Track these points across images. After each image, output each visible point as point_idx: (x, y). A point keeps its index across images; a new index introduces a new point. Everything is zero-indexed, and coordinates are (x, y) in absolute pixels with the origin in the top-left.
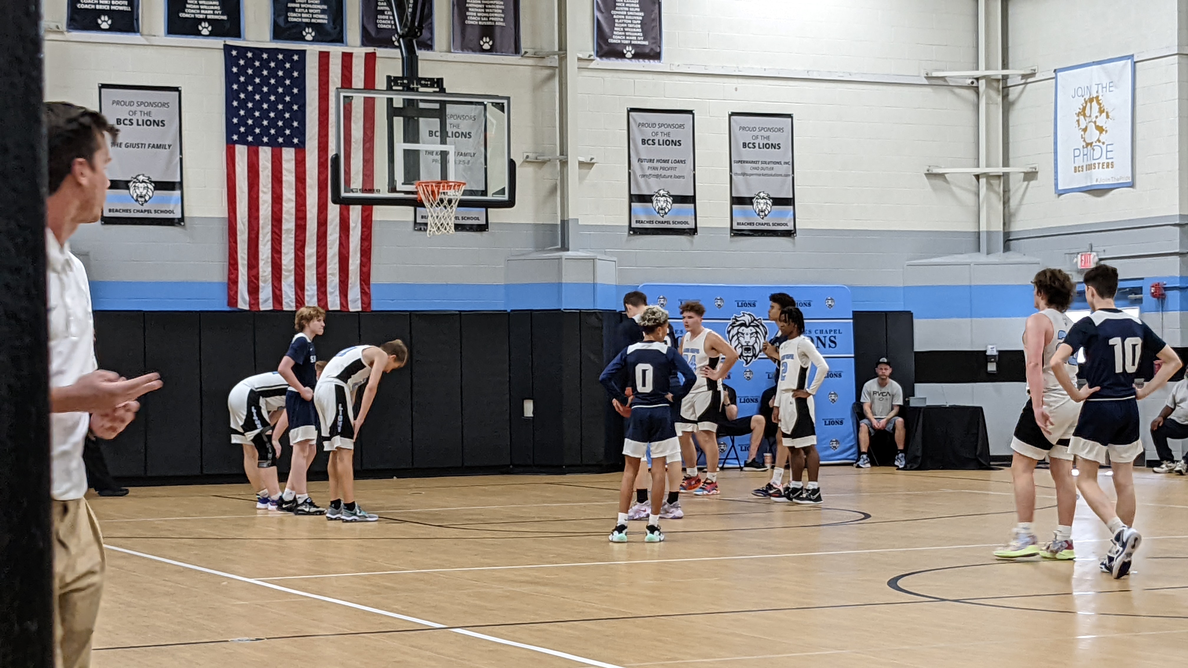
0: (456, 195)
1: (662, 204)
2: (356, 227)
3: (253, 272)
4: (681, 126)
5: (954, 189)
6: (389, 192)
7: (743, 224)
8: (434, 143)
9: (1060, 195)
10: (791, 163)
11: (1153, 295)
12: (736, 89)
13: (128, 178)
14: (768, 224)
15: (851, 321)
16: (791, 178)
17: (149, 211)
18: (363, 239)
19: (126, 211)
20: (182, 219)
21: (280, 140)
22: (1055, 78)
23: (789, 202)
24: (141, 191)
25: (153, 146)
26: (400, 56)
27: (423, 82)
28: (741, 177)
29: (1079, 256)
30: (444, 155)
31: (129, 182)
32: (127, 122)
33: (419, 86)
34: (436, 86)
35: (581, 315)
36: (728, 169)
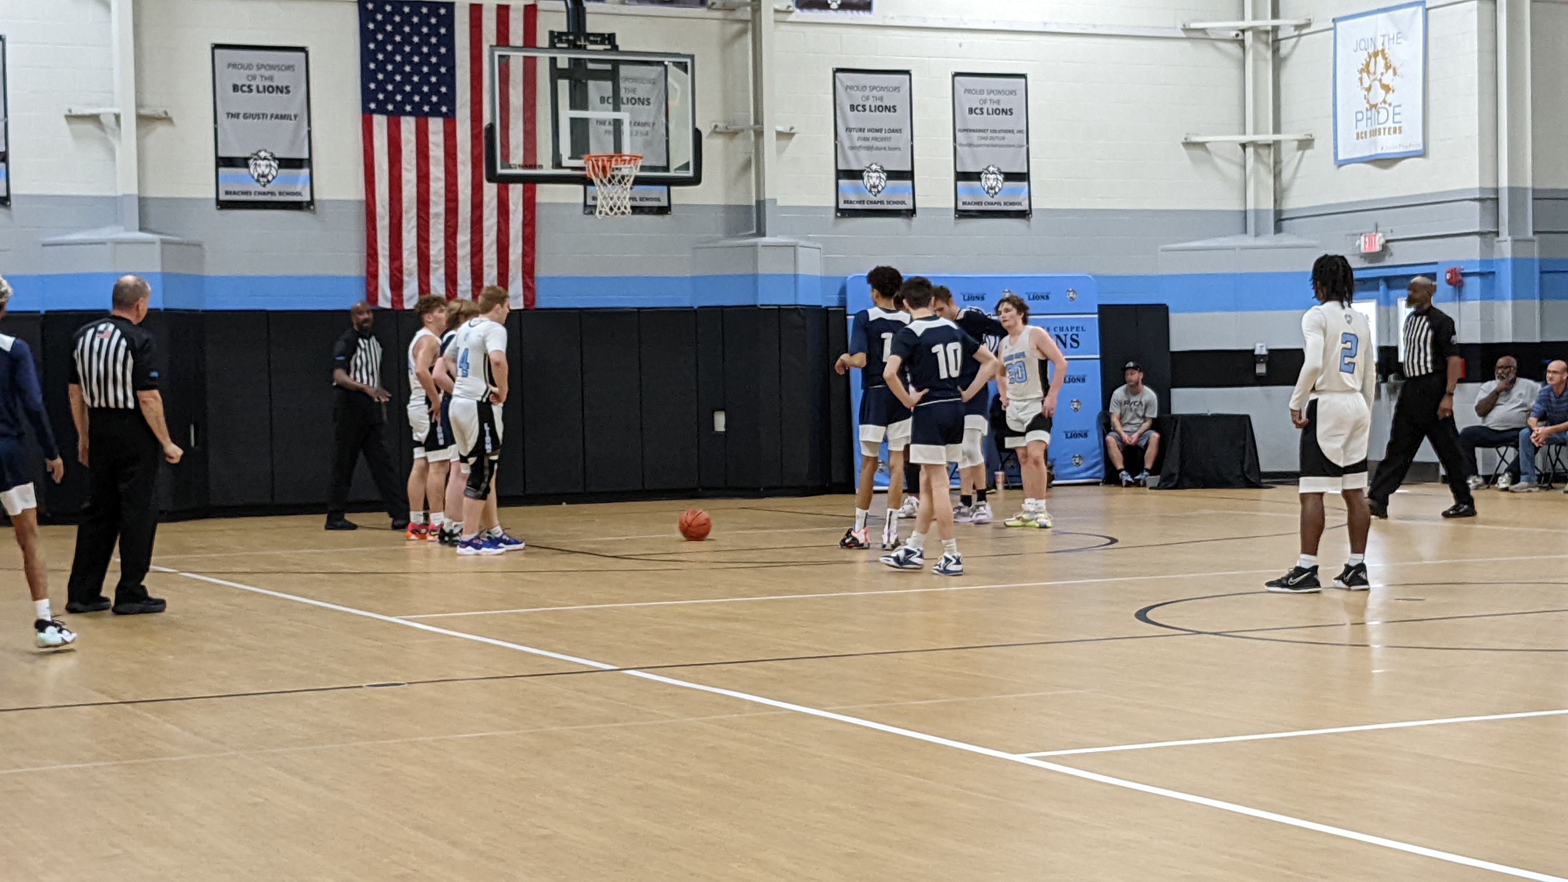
0: (631, 171)
1: (874, 181)
2: (516, 210)
3: (396, 264)
4: (896, 89)
5: (1218, 161)
6: (553, 167)
7: (969, 204)
8: (606, 110)
9: (1340, 166)
10: (1025, 132)
11: (1449, 282)
12: (960, 45)
13: (247, 155)
14: (999, 204)
15: (1096, 316)
16: (1025, 149)
17: (272, 194)
18: (525, 225)
19: (245, 193)
21: (426, 109)
22: (1334, 29)
23: (1023, 177)
25: (277, 117)
26: (564, 9)
27: (592, 38)
28: (967, 148)
29: (1362, 238)
30: (617, 123)
31: (249, 158)
32: (245, 89)
33: (587, 43)
34: (607, 42)
35: (780, 311)
36: (952, 139)
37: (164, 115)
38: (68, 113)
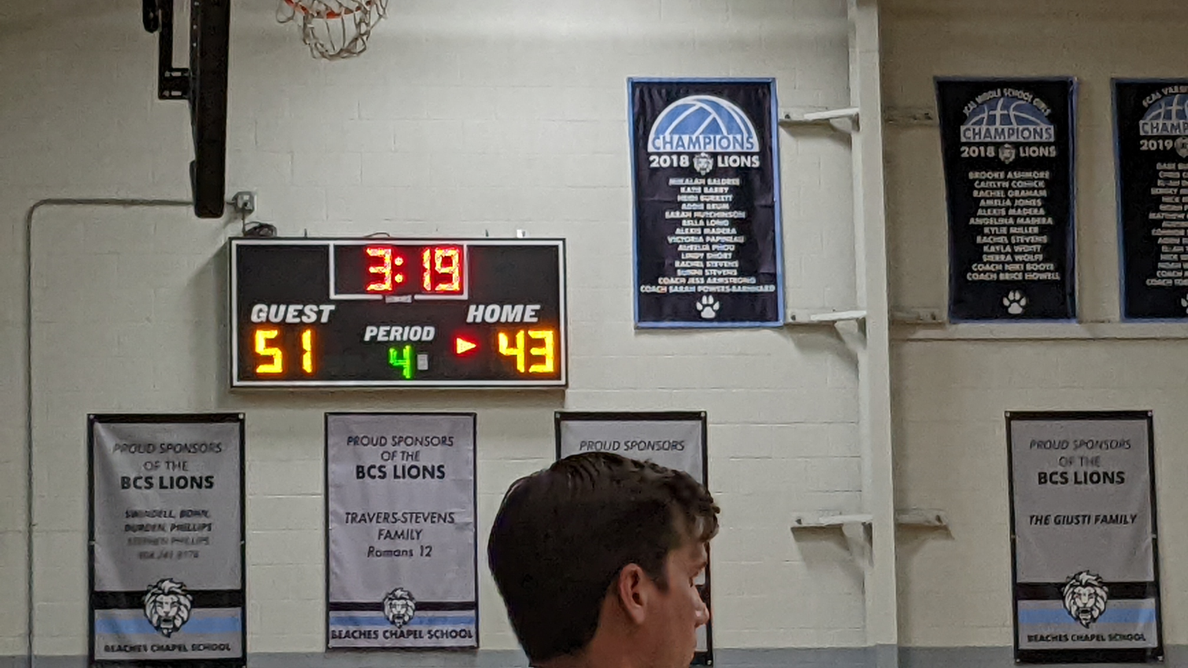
13: (1061, 579)
17: (1099, 638)
19: (1059, 638)
20: (1159, 650)
24: (1085, 600)
25: (1106, 521)
31: (1064, 585)
32: (1056, 478)
37: (937, 523)
38: (797, 525)
